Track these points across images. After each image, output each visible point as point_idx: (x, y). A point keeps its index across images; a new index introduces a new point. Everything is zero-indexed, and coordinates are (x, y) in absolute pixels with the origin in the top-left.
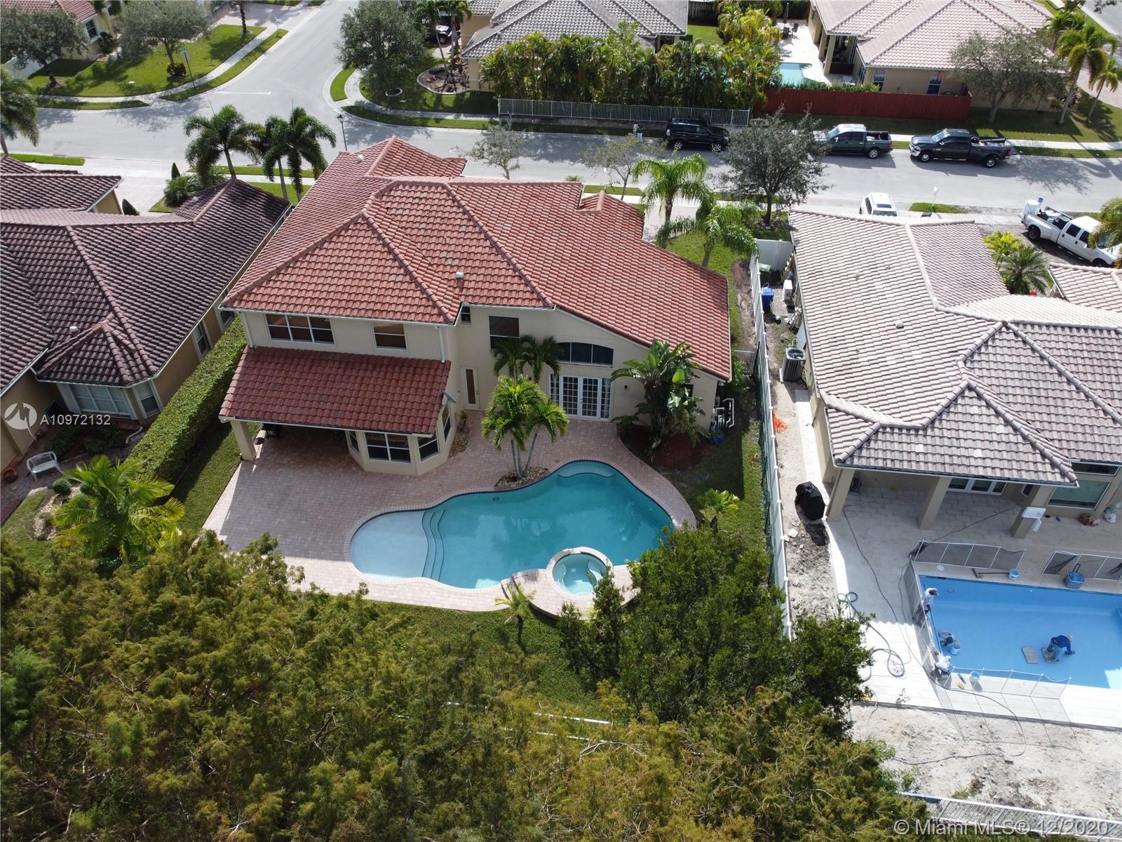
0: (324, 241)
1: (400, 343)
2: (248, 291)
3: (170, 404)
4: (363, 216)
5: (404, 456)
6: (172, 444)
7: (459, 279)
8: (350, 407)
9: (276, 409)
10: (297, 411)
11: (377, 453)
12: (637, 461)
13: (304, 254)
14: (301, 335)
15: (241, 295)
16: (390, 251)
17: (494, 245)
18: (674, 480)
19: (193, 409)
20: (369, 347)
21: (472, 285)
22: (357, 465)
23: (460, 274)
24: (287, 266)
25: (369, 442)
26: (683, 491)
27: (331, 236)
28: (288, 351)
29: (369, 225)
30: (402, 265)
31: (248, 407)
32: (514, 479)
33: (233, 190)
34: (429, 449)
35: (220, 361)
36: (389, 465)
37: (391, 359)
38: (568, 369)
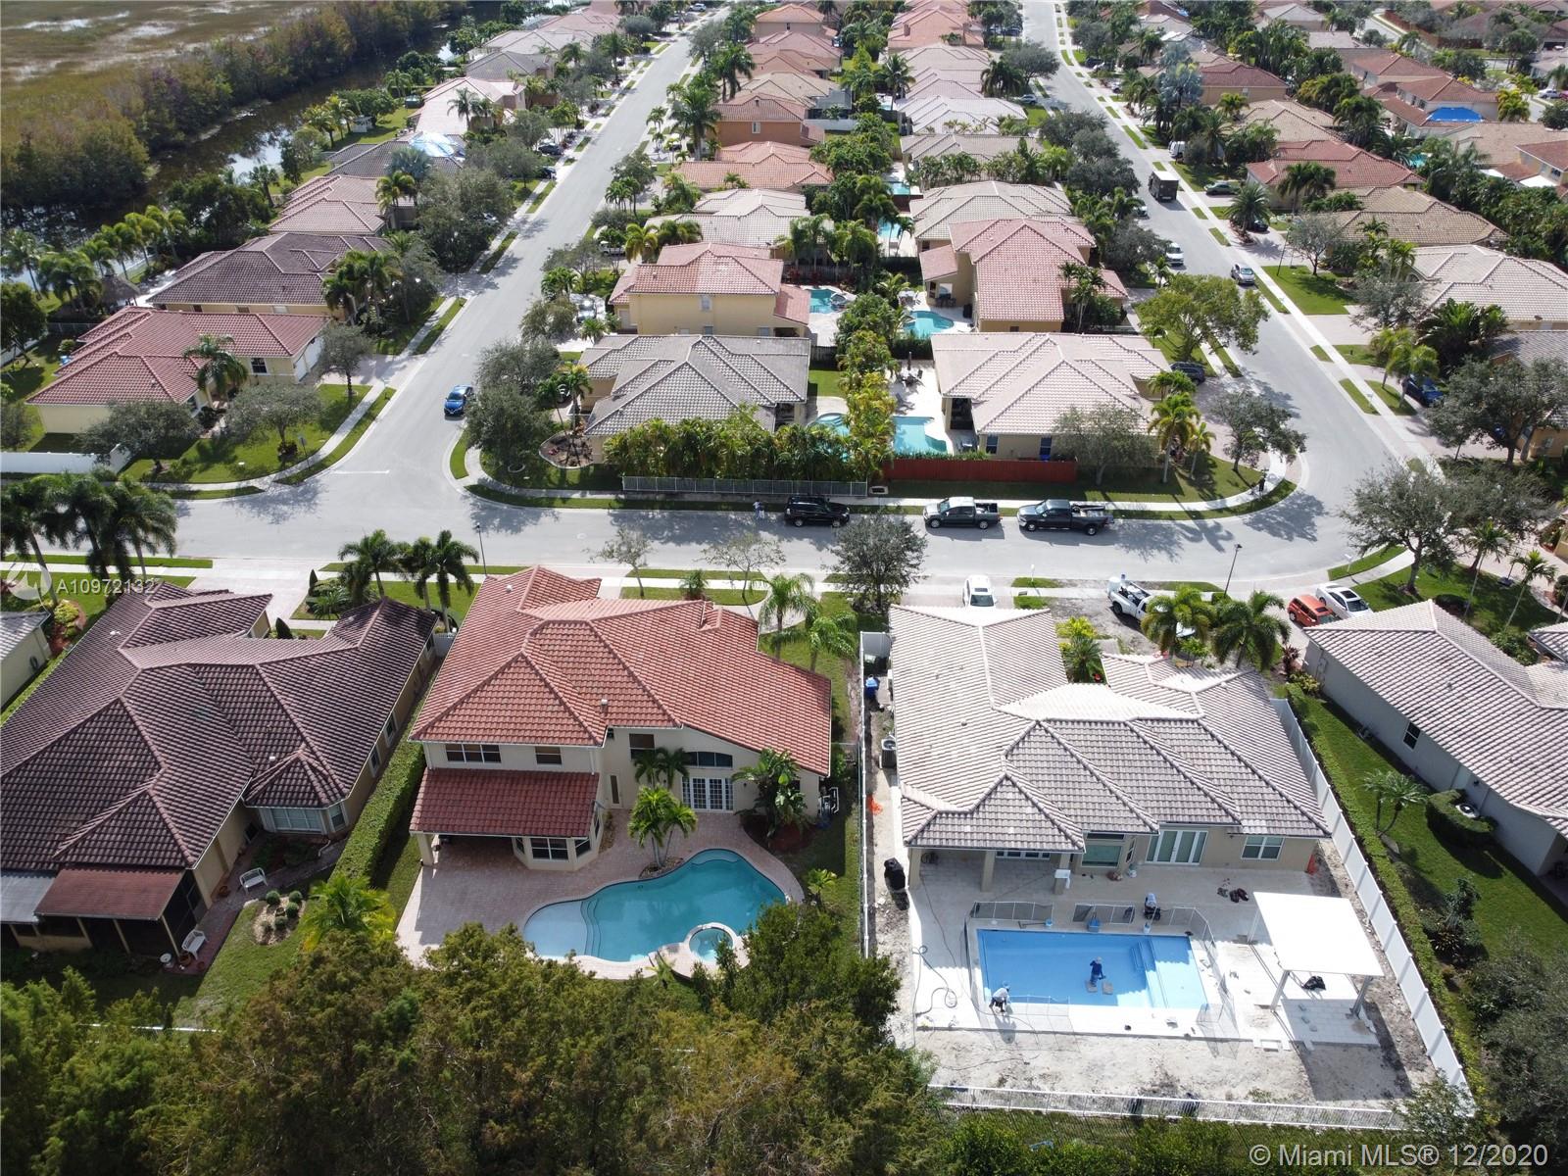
0: (491, 678)
1: (557, 760)
2: (432, 725)
3: (361, 821)
4: (522, 655)
5: (563, 855)
6: (369, 855)
7: (603, 705)
8: (518, 818)
9: (457, 822)
10: (475, 823)
11: (538, 854)
12: (757, 847)
13: (475, 691)
14: (473, 756)
15: (425, 729)
16: (547, 685)
17: (631, 674)
18: (788, 862)
19: (380, 825)
20: (531, 764)
21: (615, 710)
22: (522, 864)
23: (604, 701)
24: (462, 702)
25: (533, 845)
26: (792, 870)
27: (497, 673)
28: (462, 771)
29: (528, 663)
30: (557, 697)
31: (433, 821)
32: (655, 869)
33: (387, 610)
34: (583, 848)
35: (395, 778)
36: (550, 863)
37: (549, 773)
38: (695, 772)
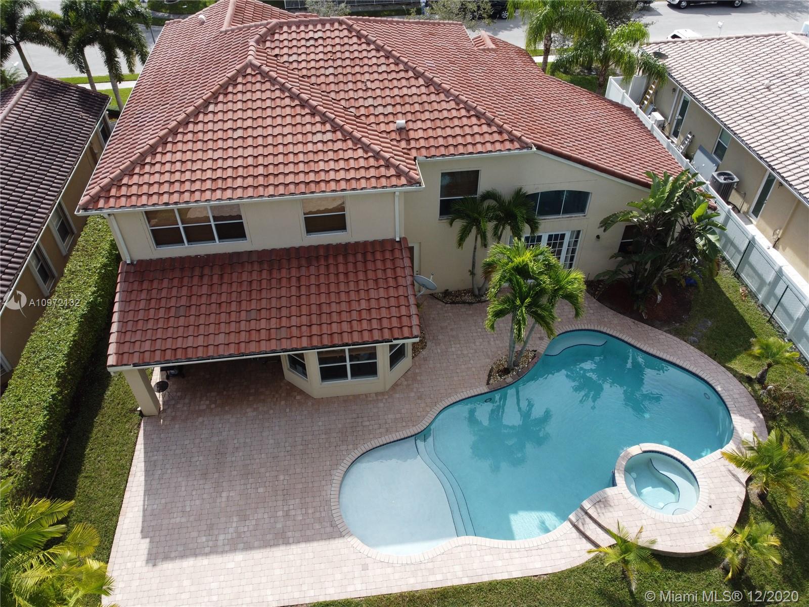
0: (207, 103)
1: (337, 222)
2: (117, 182)
3: (23, 361)
4: (251, 65)
5: (370, 370)
6: (41, 420)
7: (400, 130)
8: (294, 321)
9: (190, 342)
10: (221, 339)
11: (328, 374)
13: (185, 123)
14: (199, 233)
15: (106, 189)
16: (304, 104)
19: (58, 362)
20: (300, 238)
22: (301, 392)
23: (401, 122)
24: (163, 141)
25: (322, 360)
26: (693, 344)
27: (215, 95)
28: (182, 260)
29: (264, 75)
30: (325, 120)
31: (147, 346)
32: (506, 371)
33: (36, 86)
34: (397, 355)
35: (78, 290)
36: (350, 385)
37: (328, 247)
